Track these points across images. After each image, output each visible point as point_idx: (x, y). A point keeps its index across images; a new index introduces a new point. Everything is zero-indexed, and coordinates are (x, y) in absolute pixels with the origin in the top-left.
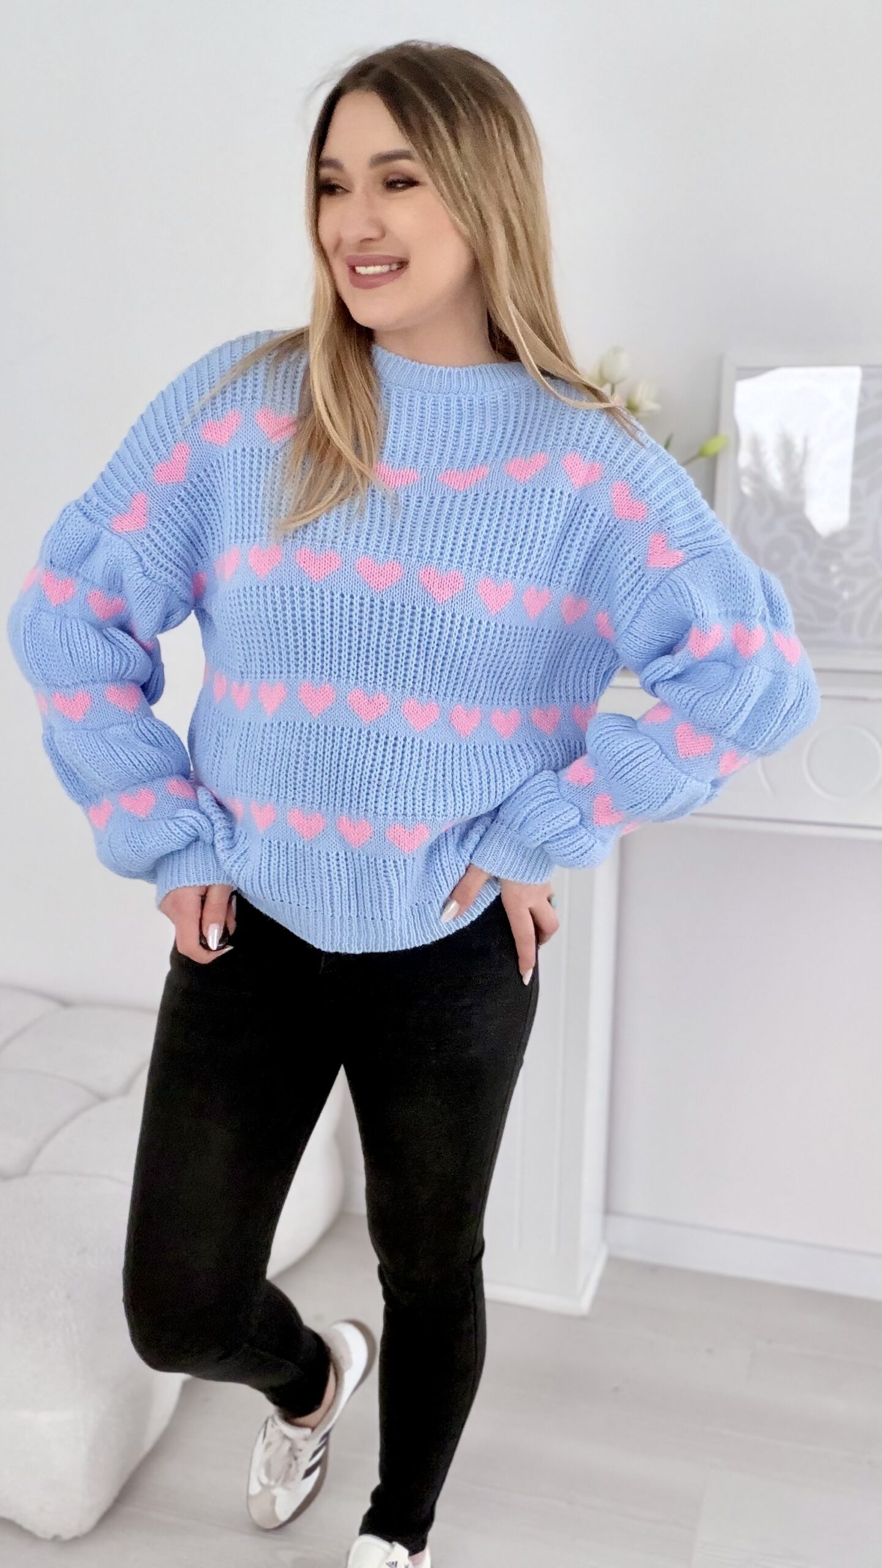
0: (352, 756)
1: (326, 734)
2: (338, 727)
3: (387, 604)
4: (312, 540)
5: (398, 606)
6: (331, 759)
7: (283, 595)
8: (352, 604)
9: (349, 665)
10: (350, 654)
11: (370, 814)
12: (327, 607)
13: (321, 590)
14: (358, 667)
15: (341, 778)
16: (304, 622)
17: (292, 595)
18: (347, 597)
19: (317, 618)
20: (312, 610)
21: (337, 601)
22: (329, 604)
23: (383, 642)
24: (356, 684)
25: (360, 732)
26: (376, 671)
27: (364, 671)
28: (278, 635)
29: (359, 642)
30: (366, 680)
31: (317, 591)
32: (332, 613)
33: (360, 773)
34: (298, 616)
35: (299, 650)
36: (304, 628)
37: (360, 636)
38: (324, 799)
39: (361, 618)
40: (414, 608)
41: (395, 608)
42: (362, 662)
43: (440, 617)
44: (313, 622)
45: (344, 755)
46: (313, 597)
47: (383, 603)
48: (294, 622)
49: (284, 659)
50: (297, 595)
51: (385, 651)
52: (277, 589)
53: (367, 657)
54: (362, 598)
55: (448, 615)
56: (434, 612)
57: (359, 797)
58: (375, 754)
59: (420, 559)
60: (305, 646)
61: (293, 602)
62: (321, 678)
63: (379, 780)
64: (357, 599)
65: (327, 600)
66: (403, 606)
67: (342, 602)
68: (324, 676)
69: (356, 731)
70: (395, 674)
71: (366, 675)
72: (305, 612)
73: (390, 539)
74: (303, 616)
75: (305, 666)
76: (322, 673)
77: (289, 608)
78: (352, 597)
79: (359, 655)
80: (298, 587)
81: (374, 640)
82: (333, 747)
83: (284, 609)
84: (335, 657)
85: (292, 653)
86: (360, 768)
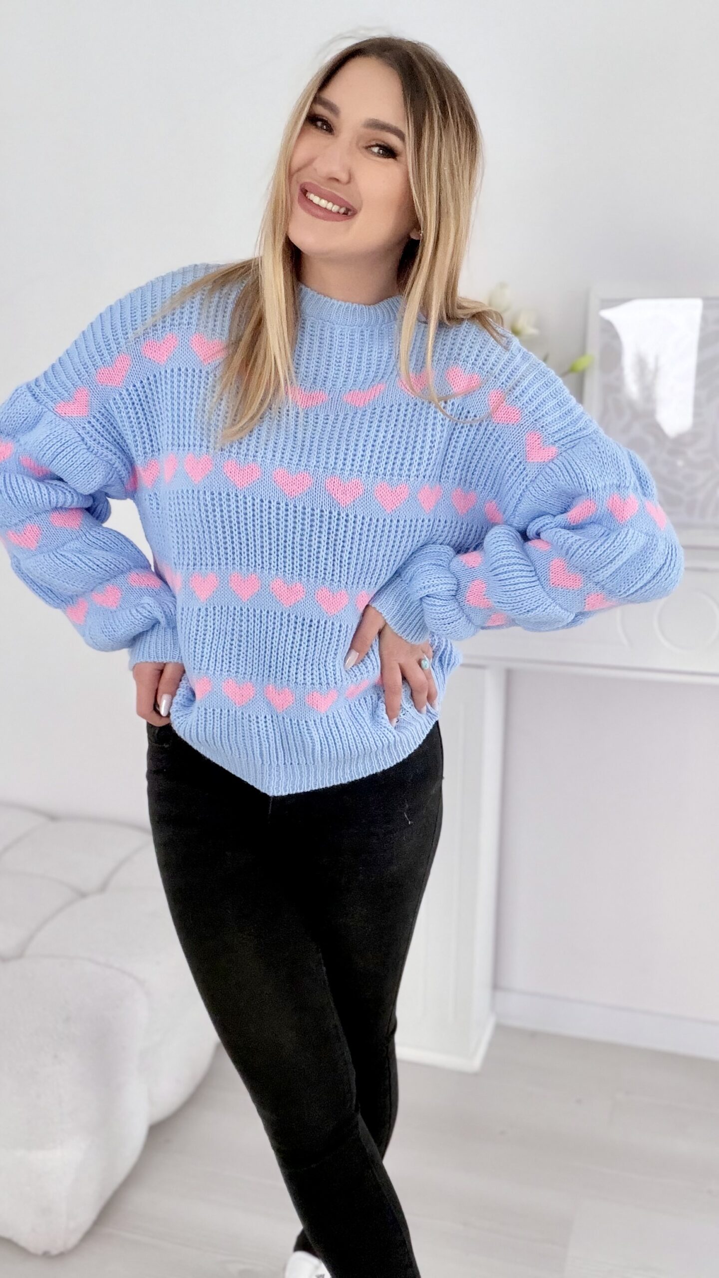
0: (276, 634)
1: (255, 616)
2: (265, 610)
3: (300, 508)
4: (238, 453)
5: (308, 510)
6: (260, 637)
7: (213, 499)
8: (270, 508)
9: (270, 559)
10: (270, 549)
11: (292, 684)
12: (249, 510)
13: (244, 496)
14: (277, 560)
15: (268, 653)
16: (231, 522)
17: (220, 500)
18: (266, 502)
19: (242, 519)
20: (237, 512)
21: (257, 506)
22: (251, 508)
23: (297, 539)
24: (277, 574)
25: (282, 614)
26: (293, 563)
27: (283, 564)
28: (210, 532)
29: (278, 540)
30: (285, 571)
31: (241, 497)
32: (254, 516)
33: (283, 649)
34: (226, 517)
35: (227, 545)
36: (231, 527)
37: (278, 535)
38: (254, 670)
39: (278, 520)
40: (322, 511)
41: (306, 511)
42: (281, 556)
43: (344, 519)
44: (238, 523)
45: (270, 633)
46: (237, 501)
47: (296, 507)
48: (223, 522)
49: (215, 553)
50: (224, 500)
51: (299, 547)
52: (208, 494)
53: (285, 552)
54: (278, 503)
55: (351, 516)
56: (339, 514)
57: (283, 669)
58: (295, 633)
59: (326, 470)
60: (233, 543)
61: (221, 505)
62: (248, 570)
63: (298, 655)
64: (274, 504)
65: (250, 504)
66: (313, 510)
67: (261, 506)
68: (250, 568)
69: (278, 614)
70: (309, 566)
71: (285, 567)
72: (232, 514)
73: (301, 453)
74: (230, 517)
75: (234, 559)
76: (248, 565)
77: (218, 510)
78: (270, 502)
79: (278, 550)
80: (225, 493)
81: (290, 538)
82: (261, 627)
83: (214, 511)
84: (259, 552)
85: (222, 549)
86: (283, 645)
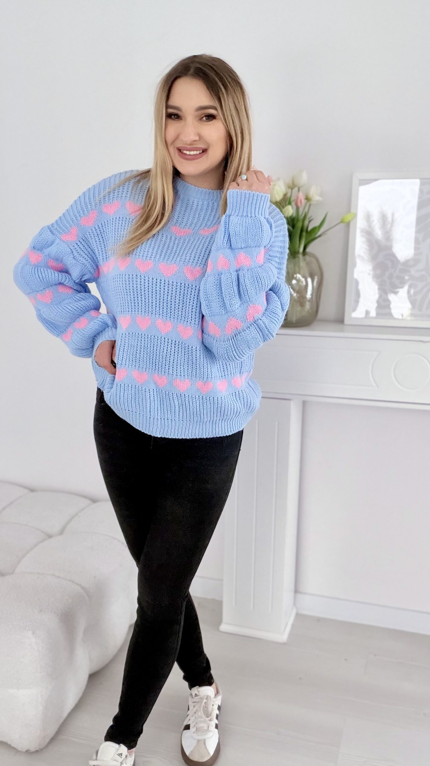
0: (159, 348)
2: (153, 336)
7: (129, 278)
22: (147, 282)
27: (162, 311)
32: (148, 286)
33: (162, 355)
40: (181, 285)
41: (173, 284)
43: (191, 287)
46: (141, 279)
47: (169, 282)
56: (188, 285)
58: (167, 347)
59: (185, 263)
63: (169, 359)
66: (177, 283)
67: (152, 281)
72: (138, 285)
79: (160, 305)
80: (135, 275)
85: (133, 303)
